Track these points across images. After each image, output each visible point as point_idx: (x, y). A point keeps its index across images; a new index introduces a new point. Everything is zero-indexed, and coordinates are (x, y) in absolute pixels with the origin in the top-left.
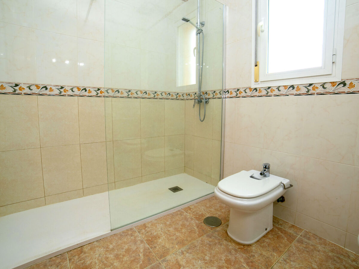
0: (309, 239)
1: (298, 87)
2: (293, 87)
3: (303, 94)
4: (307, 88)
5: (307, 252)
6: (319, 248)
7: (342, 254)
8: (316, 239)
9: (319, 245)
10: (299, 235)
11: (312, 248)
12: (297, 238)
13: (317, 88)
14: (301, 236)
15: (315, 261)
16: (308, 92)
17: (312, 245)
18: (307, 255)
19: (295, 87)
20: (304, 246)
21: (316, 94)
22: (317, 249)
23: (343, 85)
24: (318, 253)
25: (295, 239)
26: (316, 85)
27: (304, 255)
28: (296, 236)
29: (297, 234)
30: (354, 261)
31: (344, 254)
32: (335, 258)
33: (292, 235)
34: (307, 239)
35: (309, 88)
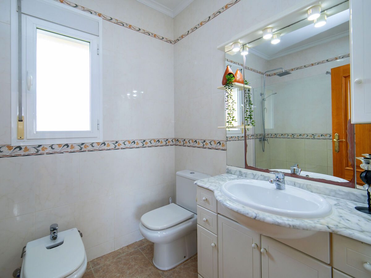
0: (98, 264)
1: (72, 145)
2: (67, 145)
3: (77, 151)
4: (80, 146)
5: (107, 272)
6: (108, 263)
7: (118, 255)
8: (101, 260)
9: (106, 262)
10: (92, 268)
11: (105, 267)
12: (93, 271)
13: (88, 146)
14: (93, 267)
15: (115, 272)
16: (81, 149)
17: (104, 266)
18: (109, 274)
19: (70, 145)
20: (102, 271)
21: (87, 151)
22: (108, 265)
23: (104, 145)
24: (111, 266)
25: (93, 274)
26: (87, 145)
27: (108, 276)
28: (91, 270)
29: (90, 269)
30: (123, 252)
31: (118, 254)
32: (118, 260)
33: (88, 273)
34: (98, 265)
35: (82, 146)
